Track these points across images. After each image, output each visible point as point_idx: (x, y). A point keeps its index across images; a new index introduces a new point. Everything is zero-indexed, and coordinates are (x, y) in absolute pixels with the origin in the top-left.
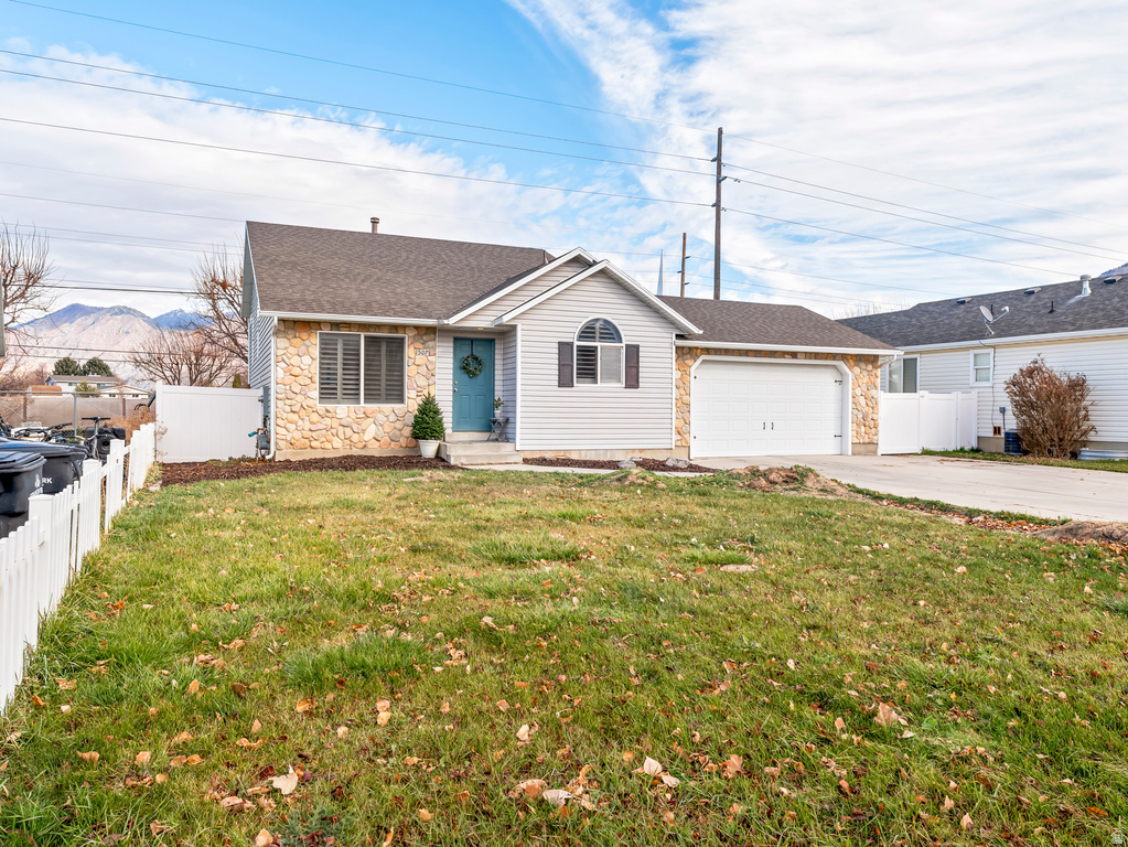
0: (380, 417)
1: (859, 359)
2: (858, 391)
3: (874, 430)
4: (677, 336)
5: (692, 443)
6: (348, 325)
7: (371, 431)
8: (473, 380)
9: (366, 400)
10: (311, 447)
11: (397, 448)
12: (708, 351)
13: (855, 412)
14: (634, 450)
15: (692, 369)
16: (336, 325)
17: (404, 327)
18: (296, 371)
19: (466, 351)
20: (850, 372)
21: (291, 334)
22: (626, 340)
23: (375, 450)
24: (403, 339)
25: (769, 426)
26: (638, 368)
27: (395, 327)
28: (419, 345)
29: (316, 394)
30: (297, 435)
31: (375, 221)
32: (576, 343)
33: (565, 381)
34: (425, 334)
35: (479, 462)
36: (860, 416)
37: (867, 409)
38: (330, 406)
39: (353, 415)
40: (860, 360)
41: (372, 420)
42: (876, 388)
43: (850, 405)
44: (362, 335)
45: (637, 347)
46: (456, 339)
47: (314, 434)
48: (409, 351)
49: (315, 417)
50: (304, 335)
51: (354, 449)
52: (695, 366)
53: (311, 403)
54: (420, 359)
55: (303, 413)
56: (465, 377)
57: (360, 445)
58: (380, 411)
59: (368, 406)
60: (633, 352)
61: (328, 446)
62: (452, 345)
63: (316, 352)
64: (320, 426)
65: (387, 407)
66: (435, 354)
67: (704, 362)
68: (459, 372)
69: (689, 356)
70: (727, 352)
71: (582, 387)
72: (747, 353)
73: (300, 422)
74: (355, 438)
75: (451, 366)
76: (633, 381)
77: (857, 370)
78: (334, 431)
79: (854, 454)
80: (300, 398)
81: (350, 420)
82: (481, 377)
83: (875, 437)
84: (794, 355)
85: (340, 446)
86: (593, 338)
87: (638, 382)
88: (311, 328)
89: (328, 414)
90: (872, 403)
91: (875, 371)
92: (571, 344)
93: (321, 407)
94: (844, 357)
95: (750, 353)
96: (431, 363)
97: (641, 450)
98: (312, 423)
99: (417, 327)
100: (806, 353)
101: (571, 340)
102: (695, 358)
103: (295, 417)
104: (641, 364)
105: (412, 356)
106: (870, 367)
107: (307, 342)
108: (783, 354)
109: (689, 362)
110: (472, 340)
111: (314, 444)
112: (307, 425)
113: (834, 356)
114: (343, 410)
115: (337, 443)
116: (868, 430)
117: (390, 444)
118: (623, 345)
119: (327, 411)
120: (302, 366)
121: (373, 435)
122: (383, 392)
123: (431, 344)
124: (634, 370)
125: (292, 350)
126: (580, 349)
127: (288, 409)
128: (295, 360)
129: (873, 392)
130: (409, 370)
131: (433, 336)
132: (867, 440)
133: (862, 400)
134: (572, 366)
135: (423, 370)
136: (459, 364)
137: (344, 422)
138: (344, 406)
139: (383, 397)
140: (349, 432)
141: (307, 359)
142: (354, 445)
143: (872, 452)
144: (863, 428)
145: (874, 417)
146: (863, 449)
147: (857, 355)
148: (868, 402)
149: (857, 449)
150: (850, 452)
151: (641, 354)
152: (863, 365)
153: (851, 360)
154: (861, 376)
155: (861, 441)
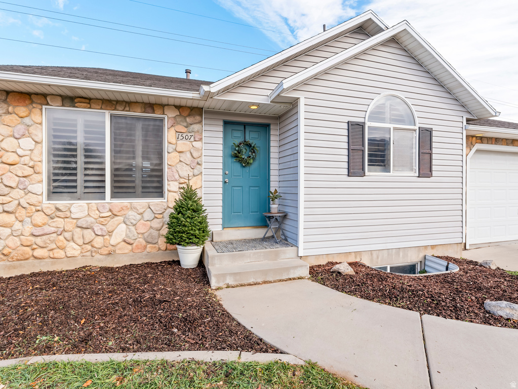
0: (132, 215)
4: (468, 120)
7: (121, 232)
8: (247, 169)
9: (114, 195)
10: (36, 258)
11: (154, 251)
12: (481, 139)
14: (426, 247)
15: (468, 157)
16: (68, 99)
17: (163, 104)
18: (11, 158)
19: (237, 137)
21: (2, 108)
22: (420, 123)
24: (162, 120)
26: (431, 154)
27: (150, 106)
28: (180, 128)
29: (42, 188)
30: (13, 242)
31: (188, 72)
32: (368, 124)
33: (354, 170)
34: (189, 115)
35: (251, 281)
38: (62, 203)
39: (95, 214)
41: (121, 219)
44: (107, 115)
45: (430, 132)
46: (226, 123)
47: (39, 241)
48: (169, 135)
50: (22, 110)
51: (98, 256)
52: (470, 155)
53: (33, 199)
54: (183, 145)
55: (22, 213)
56: (237, 166)
58: (132, 208)
60: (426, 136)
61: (60, 254)
62: (221, 129)
64: (47, 229)
65: (141, 203)
66: (201, 139)
67: (478, 151)
68: (230, 160)
71: (373, 174)
73: (18, 225)
74: (98, 242)
75: (221, 153)
76: (425, 169)
78: (67, 235)
80: (16, 193)
81: (90, 220)
82: (255, 166)
85: (77, 253)
86: (383, 120)
87: (431, 170)
88: (32, 102)
89: (59, 213)
92: (362, 125)
93: (48, 205)
96: (197, 150)
97: (433, 247)
98: (35, 226)
99: (178, 107)
101: (362, 120)
102: (472, 147)
103: (10, 219)
104: (434, 151)
105: (173, 141)
107: (27, 121)
110: (245, 125)
111: (39, 253)
112: (28, 229)
114: (79, 208)
115: (73, 249)
117: (145, 247)
118: (416, 127)
119: (58, 209)
120: (20, 152)
121: (123, 236)
122: (138, 183)
123: (196, 127)
124: (426, 156)
130: (169, 158)
131: (198, 118)
134: (363, 151)
135: (187, 157)
136: (230, 152)
137: (82, 223)
138: (83, 203)
139: (139, 190)
140: (89, 235)
141: (27, 143)
142: (95, 250)
151: (434, 139)
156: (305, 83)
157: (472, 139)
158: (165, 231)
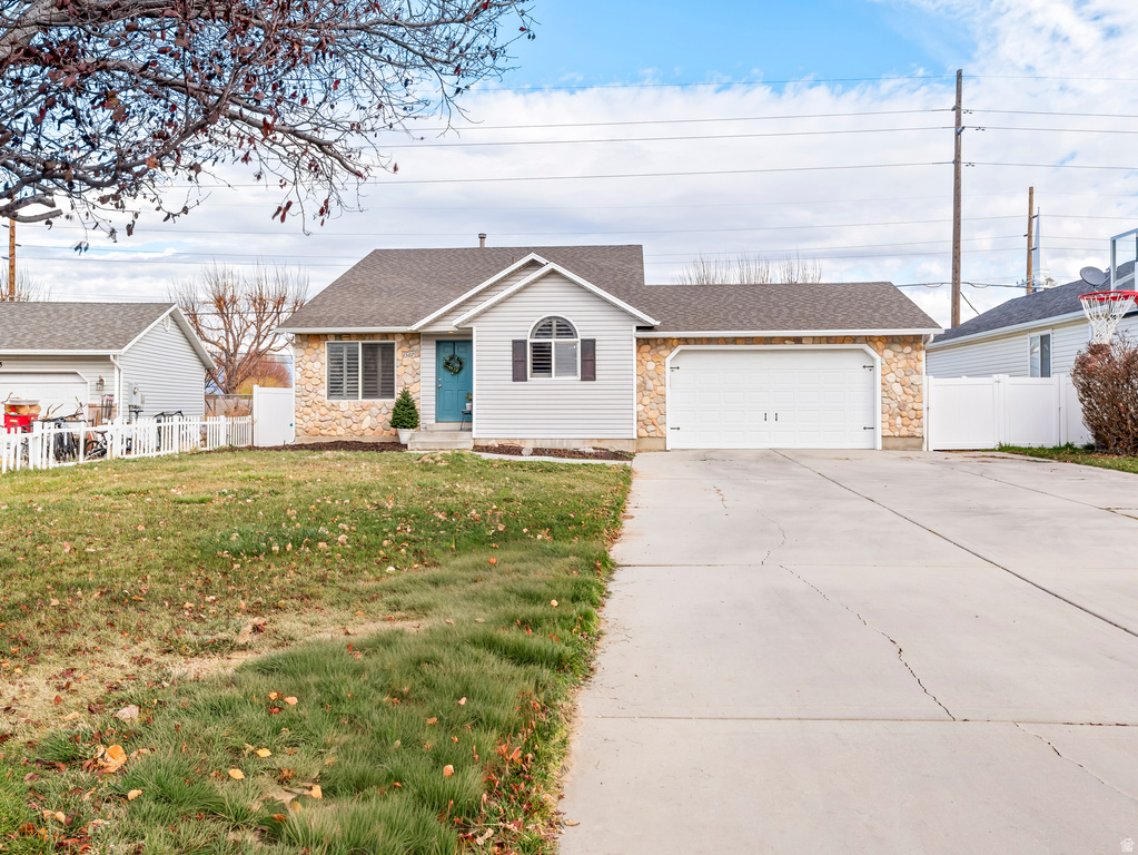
0: (374, 410)
1: (890, 341)
2: (891, 378)
3: (915, 422)
4: (638, 328)
5: (669, 434)
6: (349, 335)
7: (367, 422)
8: (456, 377)
9: (364, 396)
10: (321, 434)
12: (686, 341)
13: (887, 401)
15: (668, 360)
16: (339, 336)
17: (393, 335)
18: (309, 374)
19: (447, 353)
20: (878, 357)
21: (305, 344)
22: (581, 336)
23: (369, 438)
24: (393, 344)
25: (771, 417)
26: (594, 361)
27: (386, 335)
28: (405, 349)
29: (324, 391)
30: (311, 424)
31: (482, 237)
32: (530, 341)
33: (519, 376)
34: (411, 339)
36: (894, 405)
37: (904, 397)
38: (335, 401)
39: (353, 409)
40: (893, 342)
41: (368, 412)
42: (918, 373)
43: (879, 394)
44: (360, 343)
45: (594, 341)
46: (438, 343)
47: (323, 424)
48: (398, 354)
49: (323, 410)
50: (315, 345)
51: (354, 436)
52: (670, 357)
53: (320, 399)
54: (407, 361)
55: (314, 407)
56: (448, 375)
57: (358, 433)
58: (375, 405)
59: (365, 401)
60: (589, 347)
61: (333, 433)
62: (434, 347)
63: (325, 358)
64: (328, 417)
65: (379, 402)
66: (419, 356)
67: (683, 352)
68: (442, 370)
69: (663, 347)
70: (709, 340)
71: (536, 381)
72: (735, 340)
73: (313, 414)
74: (355, 427)
75: (434, 365)
76: (589, 373)
77: (888, 353)
78: (338, 421)
79: (885, 448)
80: (312, 395)
81: (350, 412)
82: (463, 373)
83: (918, 430)
84: (798, 340)
85: (343, 433)
86: (548, 335)
87: (594, 375)
88: (320, 340)
89: (333, 408)
90: (915, 390)
91: (915, 353)
92: (525, 342)
93: (328, 402)
94: (868, 340)
95: (738, 341)
96: (416, 363)
98: (321, 415)
99: (404, 334)
100: (814, 337)
101: (524, 338)
102: (671, 348)
103: (308, 410)
104: (597, 358)
105: (401, 358)
106: (908, 349)
107: (318, 351)
108: (783, 340)
109: (663, 353)
110: (454, 342)
111: (323, 432)
112: (318, 417)
113: (854, 339)
114: (344, 404)
115: (341, 431)
116: (907, 421)
118: (579, 340)
119: (333, 405)
120: (314, 370)
121: (369, 424)
122: (379, 389)
123: (416, 347)
124: (589, 363)
125: (306, 358)
126: (535, 346)
127: (304, 404)
128: (309, 365)
129: (914, 378)
130: (398, 371)
131: (417, 341)
132: (904, 432)
133: (897, 388)
134: (526, 362)
135: (409, 369)
136: (442, 363)
137: (345, 414)
138: (346, 401)
139: (380, 393)
140: (349, 422)
141: (317, 364)
142: (353, 433)
143: (914, 447)
144: (899, 419)
145: (916, 406)
146: (900, 442)
147: (886, 337)
148: (906, 390)
149: (891, 442)
150: (879, 447)
151: (597, 348)
152: (897, 348)
153: (878, 343)
154: (895, 360)
155: (897, 434)
156: (477, 316)
157: (641, 342)
158: (390, 417)
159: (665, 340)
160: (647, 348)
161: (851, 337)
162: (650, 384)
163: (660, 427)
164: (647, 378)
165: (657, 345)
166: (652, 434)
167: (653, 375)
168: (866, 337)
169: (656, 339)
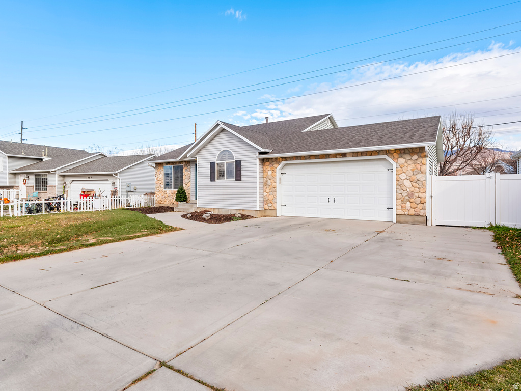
1: (402, 152)
2: (403, 176)
3: (420, 206)
4: (259, 154)
6: (169, 163)
10: (162, 203)
12: (285, 159)
13: (400, 191)
14: (240, 210)
15: (277, 169)
16: (166, 163)
18: (159, 179)
21: (158, 167)
22: (236, 158)
24: (182, 166)
25: (332, 200)
26: (241, 171)
27: (180, 162)
28: (186, 168)
29: (163, 186)
30: (159, 199)
32: (217, 162)
33: (212, 179)
34: (188, 164)
36: (405, 194)
37: (412, 189)
39: (171, 193)
40: (405, 153)
42: (423, 173)
43: (394, 187)
44: (173, 166)
45: (241, 161)
47: (162, 199)
48: (184, 170)
49: (163, 194)
52: (278, 167)
53: (162, 189)
55: (161, 192)
59: (174, 190)
61: (165, 203)
63: (163, 173)
66: (190, 171)
67: (286, 165)
71: (219, 181)
72: (309, 157)
73: (160, 195)
76: (239, 178)
77: (402, 161)
78: (166, 198)
79: (397, 222)
83: (422, 211)
84: (344, 155)
86: (224, 159)
87: (241, 178)
88: (162, 165)
91: (420, 160)
94: (387, 152)
96: (189, 174)
99: (185, 161)
100: (353, 153)
101: (214, 161)
102: (279, 163)
104: (242, 169)
105: (185, 172)
106: (415, 157)
107: (161, 170)
108: (335, 155)
109: (275, 166)
113: (378, 152)
116: (414, 205)
118: (234, 161)
119: (166, 192)
122: (179, 185)
123: (189, 167)
124: (238, 172)
125: (158, 173)
126: (219, 164)
127: (157, 191)
129: (419, 176)
130: (184, 177)
132: (412, 212)
133: (408, 183)
134: (215, 172)
135: (187, 177)
137: (169, 195)
138: (169, 190)
140: (170, 198)
141: (161, 175)
143: (420, 222)
144: (408, 203)
145: (420, 195)
146: (409, 219)
147: (400, 150)
148: (414, 184)
149: (402, 219)
150: (394, 221)
151: (242, 164)
152: (408, 157)
153: (395, 154)
154: (406, 164)
155: (407, 213)
156: (198, 152)
159: (276, 159)
160: (268, 163)
161: (376, 151)
162: (269, 182)
163: (274, 204)
164: (268, 179)
165: (273, 162)
166: (270, 208)
167: (270, 177)
168: (386, 150)
169: (272, 159)
